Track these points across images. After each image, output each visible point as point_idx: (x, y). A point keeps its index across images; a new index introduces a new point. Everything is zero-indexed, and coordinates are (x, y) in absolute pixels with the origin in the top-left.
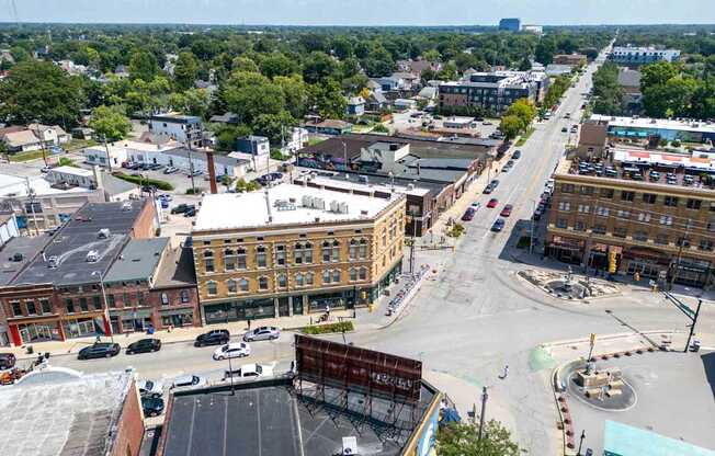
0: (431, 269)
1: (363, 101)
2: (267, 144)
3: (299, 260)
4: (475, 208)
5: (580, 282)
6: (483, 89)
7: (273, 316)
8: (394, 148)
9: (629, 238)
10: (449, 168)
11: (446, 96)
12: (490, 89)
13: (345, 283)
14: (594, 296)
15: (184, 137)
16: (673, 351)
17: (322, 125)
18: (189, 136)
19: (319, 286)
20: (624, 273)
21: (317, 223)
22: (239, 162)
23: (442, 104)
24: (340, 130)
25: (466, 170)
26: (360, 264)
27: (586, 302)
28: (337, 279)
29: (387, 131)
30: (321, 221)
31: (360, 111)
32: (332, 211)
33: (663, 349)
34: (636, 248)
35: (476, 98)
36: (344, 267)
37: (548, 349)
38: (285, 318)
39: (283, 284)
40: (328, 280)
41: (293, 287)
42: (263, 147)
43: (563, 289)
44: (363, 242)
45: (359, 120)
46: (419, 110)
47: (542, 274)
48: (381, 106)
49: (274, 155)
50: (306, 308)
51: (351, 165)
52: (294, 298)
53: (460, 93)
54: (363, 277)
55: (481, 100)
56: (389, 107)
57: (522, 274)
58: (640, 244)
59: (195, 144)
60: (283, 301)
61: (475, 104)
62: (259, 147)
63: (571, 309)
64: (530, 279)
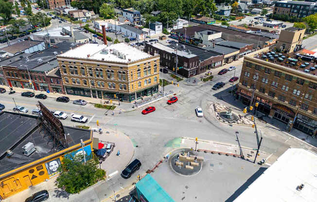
0: (174, 93)
1: (230, 8)
2: (161, 26)
3: (98, 76)
4: (231, 69)
5: (239, 115)
6: (301, 5)
7: (90, 97)
9: (276, 98)
10: (231, 47)
11: (278, 8)
12: (305, 6)
13: (118, 90)
14: (238, 123)
15: (132, 20)
16: (248, 160)
17: (200, 19)
18: (135, 19)
19: (107, 88)
20: (272, 117)
21: (103, 61)
22: (143, 33)
23: (275, 13)
24: (206, 23)
25: (239, 49)
26: (123, 83)
27: (231, 126)
28: (114, 87)
29: (228, 25)
30: (105, 60)
31: (227, 14)
33: (243, 158)
34: (278, 105)
35: (295, 11)
36: (117, 83)
37: (183, 140)
38: (95, 99)
39: (93, 84)
40: (110, 87)
41: (97, 87)
42: (159, 27)
43: (224, 116)
44: (124, 73)
45: (223, 18)
46: (261, 15)
47: (223, 106)
48: (243, 12)
50: (103, 97)
51: (190, 40)
52: (98, 92)
53: (287, 7)
54: (125, 89)
55: (298, 13)
57: (214, 105)
58: (281, 103)
59: (137, 23)
60: (94, 91)
61: (294, 14)
62: (156, 27)
63: (220, 127)
64: (215, 108)
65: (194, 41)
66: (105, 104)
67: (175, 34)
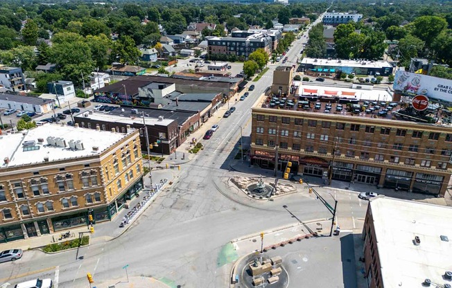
0: (168, 182)
1: (156, 51)
2: (72, 87)
3: (37, 193)
4: (214, 129)
5: (270, 184)
6: (236, 42)
7: (23, 237)
8: (161, 88)
9: (302, 150)
10: (199, 101)
11: (213, 47)
12: (241, 42)
13: (83, 205)
14: (277, 194)
16: (322, 236)
17: (122, 70)
18: (13, 82)
19: (60, 210)
20: (302, 174)
21: (46, 162)
22: (45, 102)
23: (210, 53)
24: (135, 73)
25: (211, 102)
26: (94, 190)
27: (272, 200)
28: (75, 203)
29: (167, 73)
30: (50, 160)
31: (154, 59)
32: (70, 149)
33: (315, 235)
34: (307, 157)
35: (232, 49)
36: (80, 194)
38: (34, 238)
39: (26, 212)
40: (67, 205)
41: (36, 214)
42: (69, 89)
43: (255, 190)
44: (92, 173)
45: (152, 65)
46: (195, 57)
47: (245, 179)
48: (171, 54)
49: (79, 94)
50: (51, 228)
51: (133, 100)
52: (39, 223)
53: (222, 45)
54: (98, 199)
55: (235, 50)
56: (177, 55)
57: (233, 181)
58: (309, 154)
60: (30, 225)
61: (231, 53)
62: (65, 89)
63: (257, 206)
64: (236, 184)
65: (140, 101)
66: (64, 240)
67: (104, 95)
